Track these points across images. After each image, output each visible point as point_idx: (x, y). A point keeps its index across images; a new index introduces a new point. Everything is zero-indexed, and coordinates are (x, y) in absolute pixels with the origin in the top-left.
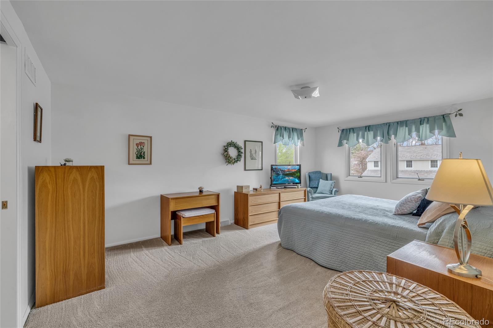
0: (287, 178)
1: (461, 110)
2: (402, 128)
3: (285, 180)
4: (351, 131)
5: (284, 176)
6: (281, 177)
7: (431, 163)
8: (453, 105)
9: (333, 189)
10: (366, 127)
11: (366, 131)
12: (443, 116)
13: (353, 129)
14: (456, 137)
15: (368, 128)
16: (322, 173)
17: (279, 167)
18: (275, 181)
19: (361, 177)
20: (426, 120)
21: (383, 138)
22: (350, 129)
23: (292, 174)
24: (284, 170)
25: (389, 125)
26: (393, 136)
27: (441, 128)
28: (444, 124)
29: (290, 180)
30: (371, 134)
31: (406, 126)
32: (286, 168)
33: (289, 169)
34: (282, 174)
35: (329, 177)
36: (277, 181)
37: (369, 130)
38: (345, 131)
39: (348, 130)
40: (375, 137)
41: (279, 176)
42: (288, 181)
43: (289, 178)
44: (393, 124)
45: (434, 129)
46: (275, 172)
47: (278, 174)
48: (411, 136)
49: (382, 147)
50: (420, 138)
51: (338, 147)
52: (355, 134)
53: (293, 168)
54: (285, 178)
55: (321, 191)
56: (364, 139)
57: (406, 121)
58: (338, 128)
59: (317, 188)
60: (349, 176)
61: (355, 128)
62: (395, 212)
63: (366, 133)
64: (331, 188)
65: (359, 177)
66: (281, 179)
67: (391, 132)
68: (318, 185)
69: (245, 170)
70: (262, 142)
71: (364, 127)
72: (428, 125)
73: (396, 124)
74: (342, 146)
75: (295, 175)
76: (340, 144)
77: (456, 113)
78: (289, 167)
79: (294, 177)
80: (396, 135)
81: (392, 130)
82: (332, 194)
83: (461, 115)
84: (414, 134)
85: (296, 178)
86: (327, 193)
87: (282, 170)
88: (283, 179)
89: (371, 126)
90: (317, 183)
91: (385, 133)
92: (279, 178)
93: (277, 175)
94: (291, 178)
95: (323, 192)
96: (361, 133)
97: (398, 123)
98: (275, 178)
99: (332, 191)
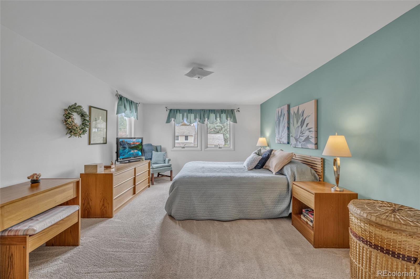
0: (132, 152)
1: (239, 108)
2: (212, 114)
3: (131, 154)
4: (178, 111)
5: (130, 149)
6: (127, 151)
7: (185, 137)
8: (236, 105)
9: (165, 159)
10: (189, 110)
11: (189, 113)
12: (232, 110)
13: (179, 110)
14: (237, 123)
15: (190, 111)
16: (153, 146)
17: (125, 140)
18: (122, 156)
19: (184, 148)
20: (224, 111)
21: (201, 119)
22: (177, 110)
23: (135, 148)
24: (130, 143)
25: (204, 111)
26: (206, 119)
27: (231, 117)
28: (232, 115)
29: (135, 153)
30: (192, 116)
31: (214, 114)
32: (131, 141)
33: (134, 142)
34: (128, 148)
35: (159, 149)
36: (123, 156)
37: (191, 113)
38: (172, 110)
39: (176, 111)
40: (195, 118)
41: (125, 149)
42: (133, 154)
43: (134, 152)
44: (207, 111)
45: (228, 118)
46: (122, 145)
47: (125, 148)
48: (217, 120)
49: (199, 126)
50: (221, 122)
51: (166, 123)
52: (181, 115)
53: (137, 141)
54: (130, 151)
55: (156, 162)
56: (188, 119)
57: (214, 110)
58: (166, 108)
59: (151, 159)
60: (174, 147)
61: (181, 110)
62: (248, 169)
63: (189, 114)
64: (164, 158)
65: (182, 148)
66: (127, 153)
67: (206, 116)
68: (152, 157)
69: (90, 143)
70: (107, 111)
71: (187, 110)
72: (225, 115)
73: (208, 111)
74: (169, 123)
75: (139, 147)
76: (168, 121)
77: (237, 110)
78: (134, 140)
79: (138, 150)
80: (208, 118)
81: (206, 115)
82: (165, 163)
83: (239, 111)
84: (218, 119)
85: (139, 151)
86: (161, 162)
87: (128, 144)
88: (128, 153)
89: (193, 110)
90: (150, 155)
91: (202, 116)
92: (126, 152)
93: (123, 149)
94: (136, 151)
95: (158, 163)
96: (185, 114)
97: (209, 110)
98: (122, 152)
99: (165, 160)
